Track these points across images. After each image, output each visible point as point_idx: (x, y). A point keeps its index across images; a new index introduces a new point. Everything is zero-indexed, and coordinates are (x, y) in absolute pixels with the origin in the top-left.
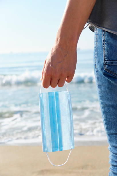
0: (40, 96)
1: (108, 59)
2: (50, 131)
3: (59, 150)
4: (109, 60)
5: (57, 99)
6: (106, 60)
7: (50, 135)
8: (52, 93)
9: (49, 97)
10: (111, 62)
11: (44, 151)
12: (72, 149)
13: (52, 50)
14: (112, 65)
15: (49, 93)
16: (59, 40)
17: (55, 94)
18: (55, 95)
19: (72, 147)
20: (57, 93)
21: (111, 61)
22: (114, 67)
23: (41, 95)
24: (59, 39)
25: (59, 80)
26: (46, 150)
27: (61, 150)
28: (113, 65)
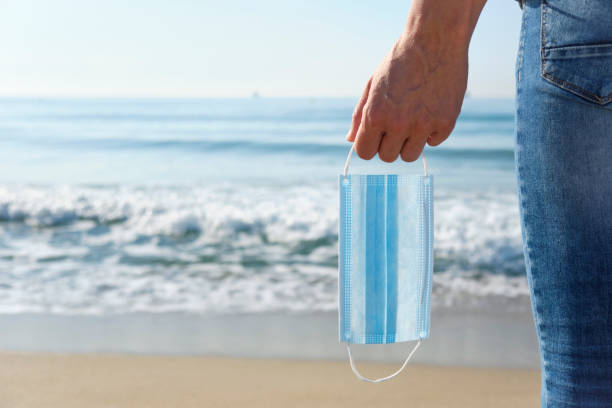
0: (341, 185)
1: (553, 41)
2: (364, 288)
3: (384, 340)
4: (554, 45)
5: (393, 196)
6: (548, 45)
7: (364, 298)
8: (379, 178)
9: (369, 188)
10: (561, 51)
11: (344, 339)
12: (421, 339)
13: (395, 49)
14: (562, 60)
15: (369, 177)
16: (417, 22)
17: (386, 182)
18: (386, 185)
19: (423, 334)
20: (393, 179)
21: (560, 47)
22: (568, 65)
23: (346, 182)
24: (418, 18)
25: (406, 140)
26: (348, 336)
27: (391, 340)
28: (567, 60)
